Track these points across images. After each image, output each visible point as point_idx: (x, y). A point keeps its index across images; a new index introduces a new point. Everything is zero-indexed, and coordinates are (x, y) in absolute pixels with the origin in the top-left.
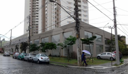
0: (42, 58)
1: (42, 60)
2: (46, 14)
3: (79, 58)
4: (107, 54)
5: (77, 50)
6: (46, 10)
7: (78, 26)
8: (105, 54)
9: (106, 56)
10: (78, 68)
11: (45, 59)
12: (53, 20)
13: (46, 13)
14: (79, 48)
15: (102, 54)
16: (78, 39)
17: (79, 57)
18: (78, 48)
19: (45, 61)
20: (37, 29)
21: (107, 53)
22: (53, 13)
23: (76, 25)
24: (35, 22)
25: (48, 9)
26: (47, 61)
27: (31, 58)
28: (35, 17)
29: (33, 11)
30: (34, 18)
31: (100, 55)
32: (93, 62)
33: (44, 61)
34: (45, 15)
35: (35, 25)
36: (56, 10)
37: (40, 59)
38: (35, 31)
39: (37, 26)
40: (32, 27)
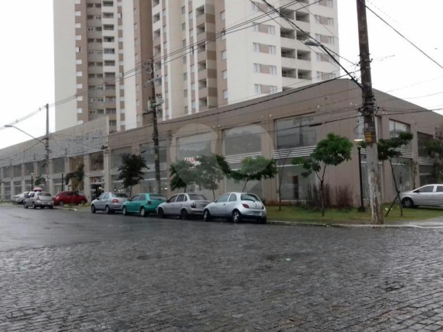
0: (246, 206)
1: (248, 212)
2: (158, 32)
3: (376, 202)
4: (435, 189)
5: (369, 179)
6: (158, 17)
7: (370, 107)
8: (430, 190)
9: (433, 196)
10: (374, 228)
11: (256, 208)
12: (192, 57)
13: (156, 26)
14: (373, 171)
15: (417, 191)
16: (371, 146)
17: (376, 198)
18: (373, 173)
19: (256, 215)
20: (109, 93)
21: (435, 186)
22: (191, 30)
23: (365, 104)
24: (100, 64)
25: (164, 10)
26: (261, 214)
27: (194, 206)
28: (100, 41)
29: (90, 17)
30: (95, 45)
31: (410, 194)
32: (402, 215)
33: (252, 214)
34: (154, 35)
35: (100, 76)
36: (203, 17)
37: (242, 209)
38: (102, 105)
39: (109, 81)
40: (91, 87)
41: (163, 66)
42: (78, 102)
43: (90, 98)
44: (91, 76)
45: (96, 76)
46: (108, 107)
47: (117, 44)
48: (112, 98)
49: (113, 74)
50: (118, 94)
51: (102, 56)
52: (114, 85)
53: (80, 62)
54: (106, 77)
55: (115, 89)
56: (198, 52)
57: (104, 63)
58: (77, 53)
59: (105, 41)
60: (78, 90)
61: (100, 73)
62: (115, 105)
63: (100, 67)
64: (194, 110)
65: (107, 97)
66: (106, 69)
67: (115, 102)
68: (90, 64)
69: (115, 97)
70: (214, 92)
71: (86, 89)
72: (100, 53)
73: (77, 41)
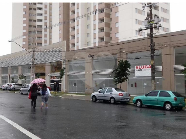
2: (74, 4)
12: (94, 16)
28: (35, 9)
30: (32, 11)
34: (71, 5)
35: (35, 27)
39: (39, 29)
40: (30, 32)
41: (76, 21)
42: (23, 39)
43: (29, 37)
44: (30, 26)
45: (32, 27)
46: (38, 42)
47: (44, 12)
48: (40, 38)
49: (41, 26)
50: (43, 36)
51: (36, 17)
52: (42, 32)
53: (25, 19)
54: (38, 27)
55: (42, 33)
56: (99, 13)
57: (37, 20)
58: (23, 14)
59: (38, 10)
60: (23, 33)
61: (35, 25)
62: (42, 41)
63: (35, 22)
64: (95, 43)
65: (38, 37)
66: (38, 23)
67: (42, 40)
68: (30, 20)
69: (42, 37)
70: (108, 34)
71: (28, 32)
72: (35, 15)
73: (24, 9)
